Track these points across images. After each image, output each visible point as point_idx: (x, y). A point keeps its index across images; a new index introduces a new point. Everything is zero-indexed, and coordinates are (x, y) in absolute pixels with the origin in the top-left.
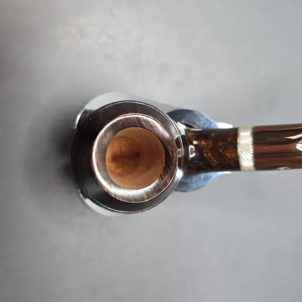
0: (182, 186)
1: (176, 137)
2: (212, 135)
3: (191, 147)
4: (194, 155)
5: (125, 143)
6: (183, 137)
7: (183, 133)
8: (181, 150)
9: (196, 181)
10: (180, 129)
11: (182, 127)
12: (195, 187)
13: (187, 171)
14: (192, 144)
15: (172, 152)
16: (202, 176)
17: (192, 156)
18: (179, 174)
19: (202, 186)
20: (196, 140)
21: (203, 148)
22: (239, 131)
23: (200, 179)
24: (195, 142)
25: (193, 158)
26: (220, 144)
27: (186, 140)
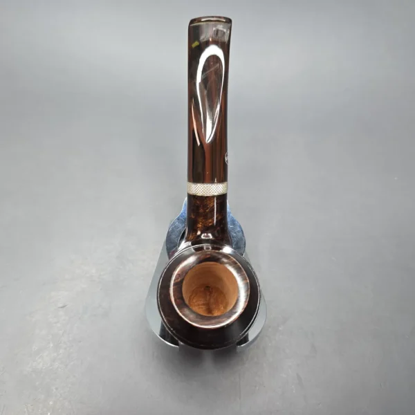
0: (239, 246)
1: (193, 251)
2: (193, 217)
3: (202, 237)
4: (210, 235)
5: (194, 301)
6: (193, 244)
7: (190, 243)
8: (205, 246)
9: (235, 233)
10: (185, 246)
11: (184, 245)
12: (241, 233)
13: (224, 241)
14: (200, 236)
15: (207, 255)
16: (230, 226)
17: (210, 236)
18: (227, 250)
19: (240, 227)
20: (197, 232)
21: (205, 226)
22: (191, 193)
23: (233, 229)
24: (199, 233)
25: (213, 235)
26: (201, 211)
27: (196, 241)
